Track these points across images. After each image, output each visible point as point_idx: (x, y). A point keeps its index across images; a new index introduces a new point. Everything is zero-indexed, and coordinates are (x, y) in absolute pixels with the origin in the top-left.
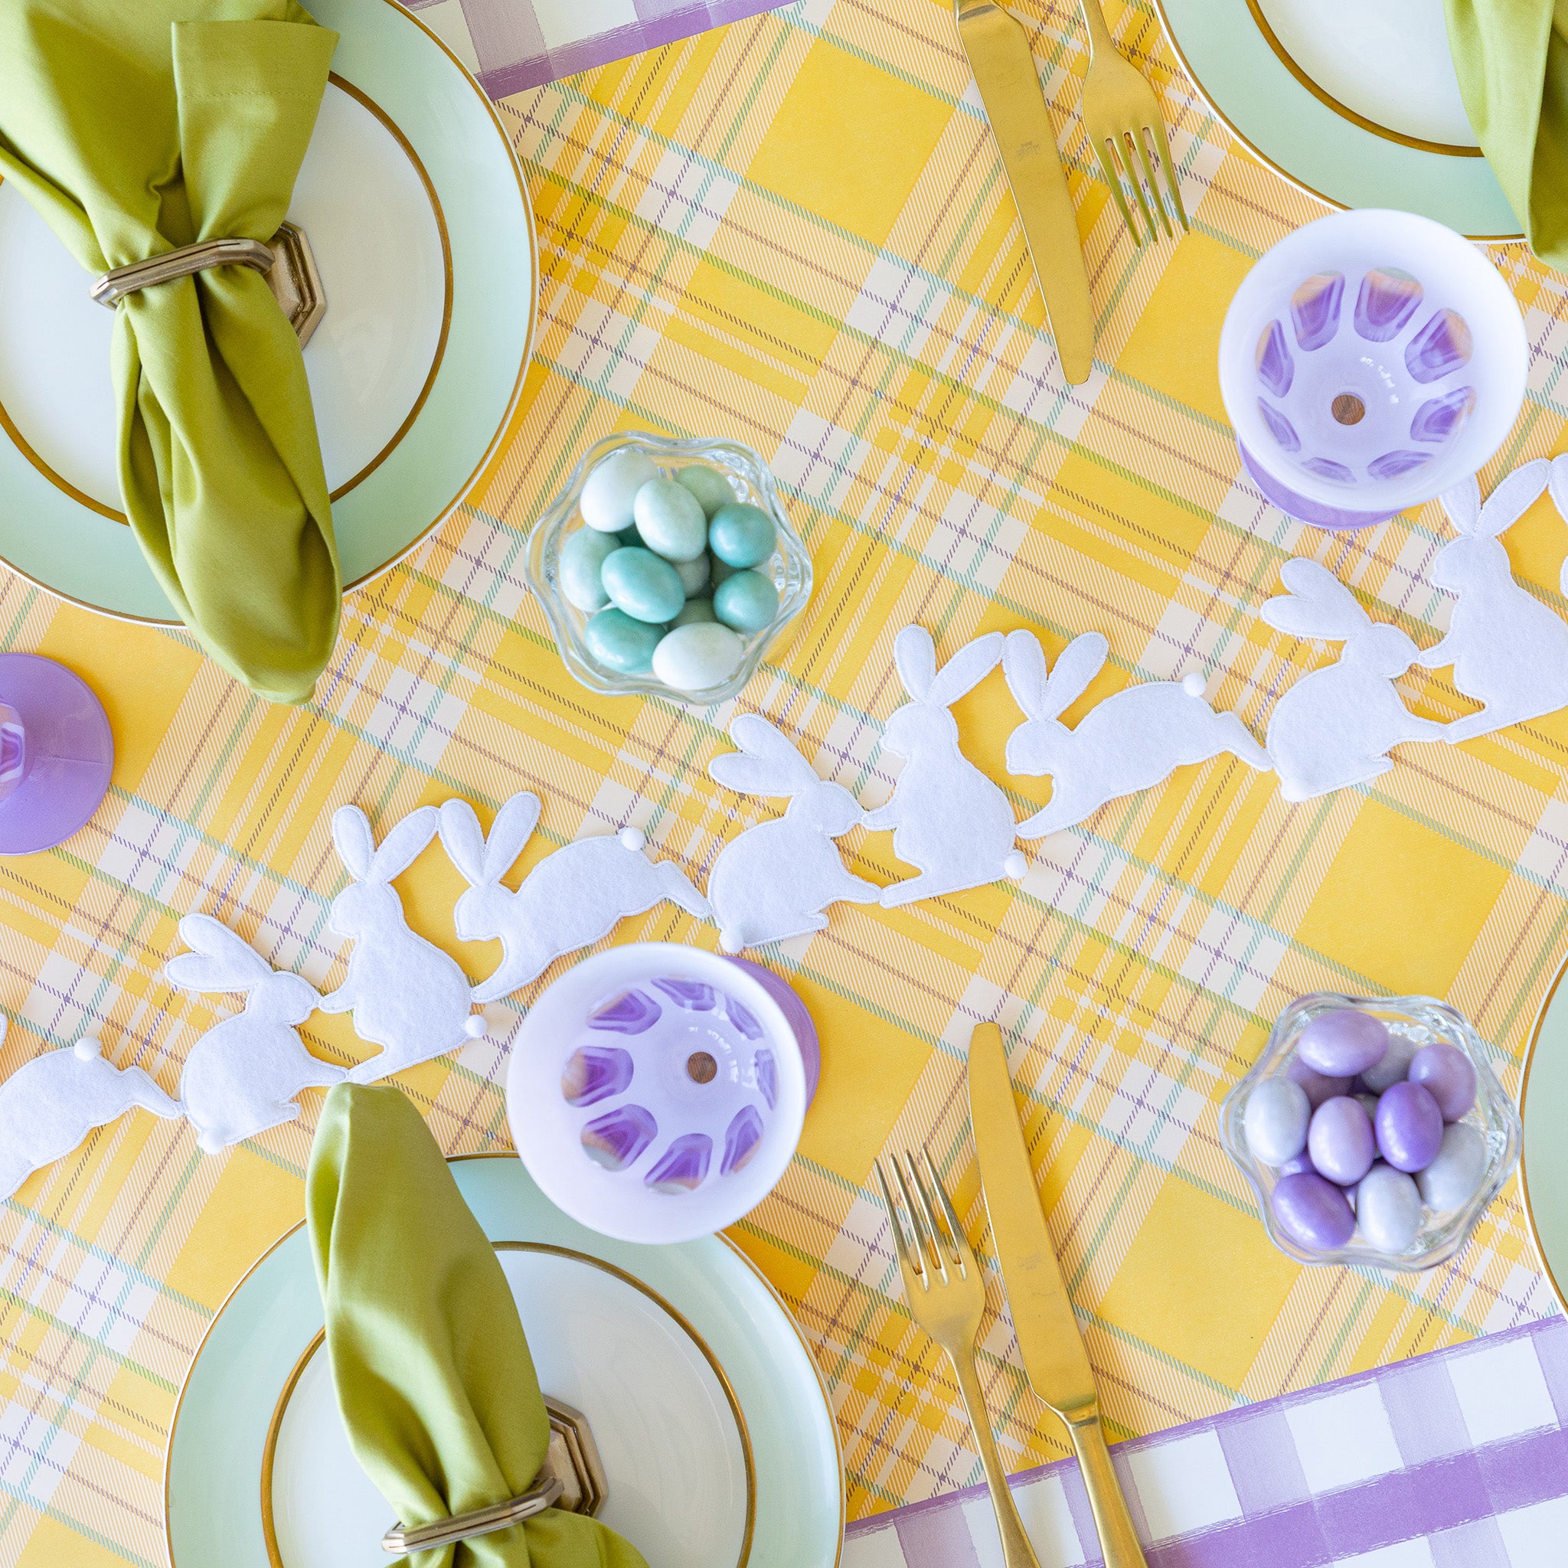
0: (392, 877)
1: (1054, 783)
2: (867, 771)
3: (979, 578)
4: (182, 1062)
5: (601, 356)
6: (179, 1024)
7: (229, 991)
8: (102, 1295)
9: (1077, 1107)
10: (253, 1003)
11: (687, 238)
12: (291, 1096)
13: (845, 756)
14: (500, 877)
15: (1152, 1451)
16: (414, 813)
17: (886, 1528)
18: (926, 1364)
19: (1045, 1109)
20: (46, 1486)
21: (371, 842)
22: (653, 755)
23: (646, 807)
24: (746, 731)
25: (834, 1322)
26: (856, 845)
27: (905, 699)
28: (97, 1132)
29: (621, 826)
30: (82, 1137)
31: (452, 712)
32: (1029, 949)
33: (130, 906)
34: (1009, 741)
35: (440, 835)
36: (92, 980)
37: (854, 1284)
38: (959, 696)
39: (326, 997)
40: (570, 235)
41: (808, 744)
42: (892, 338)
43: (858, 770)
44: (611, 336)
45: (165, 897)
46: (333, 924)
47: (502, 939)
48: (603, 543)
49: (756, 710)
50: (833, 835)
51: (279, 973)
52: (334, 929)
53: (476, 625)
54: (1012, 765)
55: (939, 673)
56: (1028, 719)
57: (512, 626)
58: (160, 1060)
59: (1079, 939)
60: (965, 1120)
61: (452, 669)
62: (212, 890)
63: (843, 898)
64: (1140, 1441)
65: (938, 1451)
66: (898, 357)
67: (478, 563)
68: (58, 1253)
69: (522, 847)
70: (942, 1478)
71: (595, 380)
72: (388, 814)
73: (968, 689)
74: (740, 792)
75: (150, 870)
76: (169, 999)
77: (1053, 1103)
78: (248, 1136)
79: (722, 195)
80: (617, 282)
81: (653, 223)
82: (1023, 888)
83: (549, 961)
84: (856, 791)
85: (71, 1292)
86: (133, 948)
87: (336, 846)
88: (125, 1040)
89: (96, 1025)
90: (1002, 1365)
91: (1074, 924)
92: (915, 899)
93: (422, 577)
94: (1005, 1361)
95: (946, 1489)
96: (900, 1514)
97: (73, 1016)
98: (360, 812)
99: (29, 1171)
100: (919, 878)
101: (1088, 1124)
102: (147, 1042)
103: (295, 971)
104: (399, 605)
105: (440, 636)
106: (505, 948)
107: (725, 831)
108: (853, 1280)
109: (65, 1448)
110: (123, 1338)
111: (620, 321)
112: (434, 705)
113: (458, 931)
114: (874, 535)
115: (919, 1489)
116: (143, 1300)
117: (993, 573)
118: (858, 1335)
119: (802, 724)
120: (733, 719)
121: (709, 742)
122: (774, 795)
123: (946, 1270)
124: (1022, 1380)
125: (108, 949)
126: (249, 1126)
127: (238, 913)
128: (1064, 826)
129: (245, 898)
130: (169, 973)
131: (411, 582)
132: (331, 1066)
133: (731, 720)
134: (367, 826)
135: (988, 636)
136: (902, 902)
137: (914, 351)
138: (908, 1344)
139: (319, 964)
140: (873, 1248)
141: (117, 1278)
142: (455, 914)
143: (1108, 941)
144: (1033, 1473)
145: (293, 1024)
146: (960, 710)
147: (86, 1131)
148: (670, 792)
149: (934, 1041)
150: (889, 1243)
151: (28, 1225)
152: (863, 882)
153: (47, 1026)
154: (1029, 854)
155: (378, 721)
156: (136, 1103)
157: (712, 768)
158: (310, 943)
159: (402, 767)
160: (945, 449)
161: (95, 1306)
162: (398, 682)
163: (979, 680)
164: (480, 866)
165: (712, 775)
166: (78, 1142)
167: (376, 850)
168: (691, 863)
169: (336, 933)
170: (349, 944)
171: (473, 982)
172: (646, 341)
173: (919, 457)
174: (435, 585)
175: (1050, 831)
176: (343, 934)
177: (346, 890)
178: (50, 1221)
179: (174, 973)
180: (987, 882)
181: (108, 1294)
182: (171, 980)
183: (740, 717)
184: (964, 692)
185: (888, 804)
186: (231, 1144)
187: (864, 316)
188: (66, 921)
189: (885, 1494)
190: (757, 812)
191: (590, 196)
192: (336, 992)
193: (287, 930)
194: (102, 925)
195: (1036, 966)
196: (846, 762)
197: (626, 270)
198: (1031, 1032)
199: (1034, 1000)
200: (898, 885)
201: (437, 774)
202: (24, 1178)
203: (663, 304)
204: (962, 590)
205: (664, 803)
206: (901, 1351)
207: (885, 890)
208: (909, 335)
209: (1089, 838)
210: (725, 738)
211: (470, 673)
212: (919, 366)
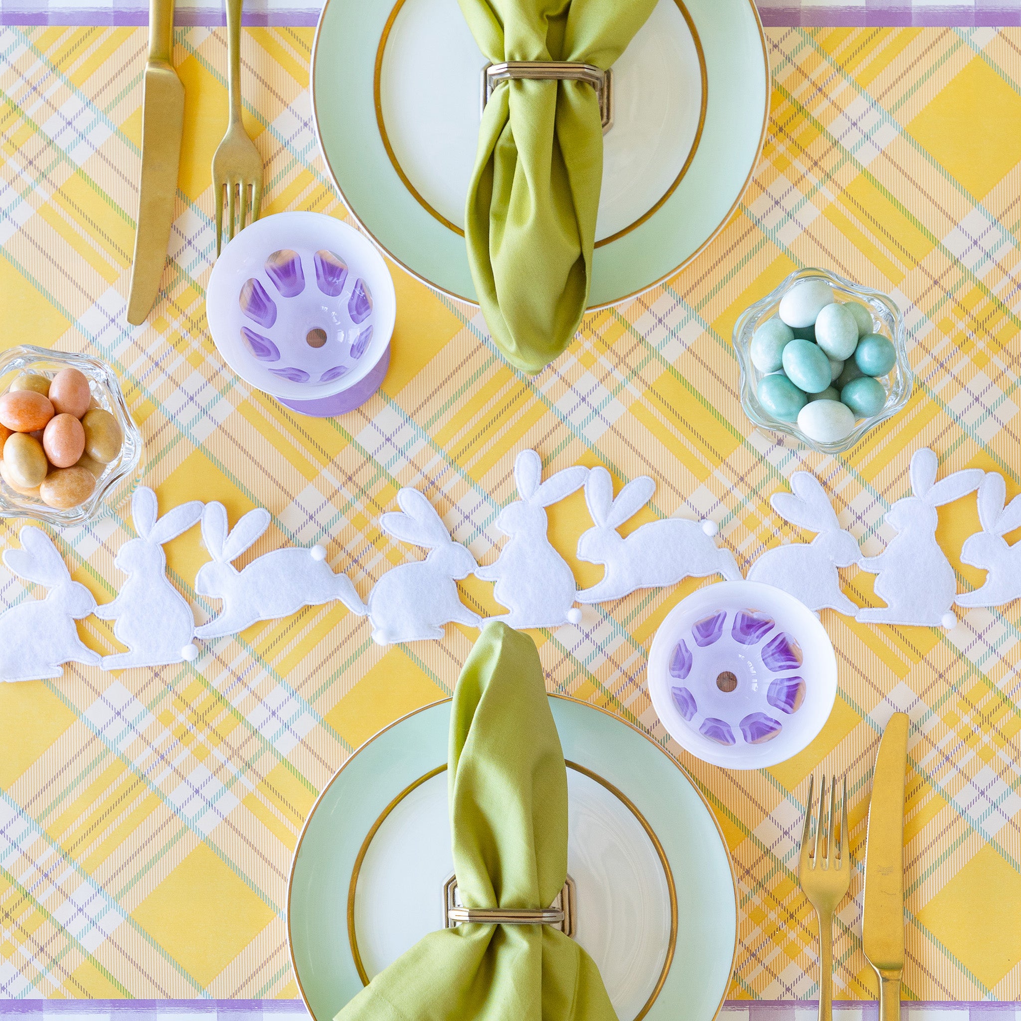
0: (547, 504)
1: (988, 577)
2: (871, 532)
3: (978, 431)
4: (375, 581)
5: (778, 214)
6: (380, 556)
7: (419, 544)
8: (280, 713)
9: (942, 783)
10: (432, 558)
11: (856, 156)
12: (441, 623)
13: (859, 518)
14: (616, 526)
15: (925, 1011)
16: (573, 468)
17: (743, 1010)
18: (798, 916)
19: (921, 779)
20: (208, 824)
21: (539, 478)
22: (736, 479)
23: (723, 510)
24: (800, 483)
25: (748, 872)
26: (851, 577)
27: (909, 493)
28: (308, 608)
29: (703, 518)
30: (298, 608)
31: (615, 411)
32: (941, 676)
33: (369, 471)
34: (967, 541)
35: (585, 488)
36: (331, 510)
37: (767, 852)
38: (945, 502)
39: (482, 568)
40: (781, 130)
41: (839, 503)
42: (968, 262)
43: (865, 530)
44: (789, 203)
45: (393, 472)
46: (499, 523)
47: (606, 566)
48: (788, 334)
49: (811, 471)
50: (838, 566)
51: (455, 543)
52: (499, 526)
53: (646, 361)
54: (965, 556)
55: (937, 484)
56: (983, 531)
57: (670, 368)
58: (361, 575)
59: (974, 679)
60: (871, 768)
61: (623, 384)
62: (426, 477)
63: (834, 607)
64: (919, 1004)
65: (791, 972)
66: (968, 275)
67: (660, 321)
68: (259, 678)
69: (636, 511)
70: (788, 989)
71: (770, 228)
72: (553, 464)
73: (952, 500)
74: (786, 519)
75: (389, 452)
76: (378, 538)
77: (927, 777)
78: (404, 641)
79: (887, 135)
80: (803, 169)
81: (837, 139)
82: (948, 636)
83: (634, 589)
84: (861, 542)
85: (260, 705)
86: (364, 498)
87: (515, 473)
88: (342, 555)
89: (326, 539)
90: (846, 930)
91: (973, 669)
92: (879, 622)
93: (621, 319)
94: (849, 929)
95: (788, 997)
96: (755, 1004)
97: (312, 530)
98: (538, 458)
99: (257, 620)
100: (886, 609)
101: (946, 796)
102: (356, 561)
103: (466, 544)
104: (600, 332)
105: (622, 360)
106: (606, 572)
107: (769, 541)
108: (767, 849)
109: (229, 803)
110: (286, 745)
111: (797, 195)
112: (604, 403)
113: (578, 552)
114: (919, 384)
115: (771, 992)
116: (306, 725)
117: (988, 431)
118: (760, 885)
119: (838, 489)
120: (795, 472)
121: (775, 482)
122: (808, 528)
123: (829, 861)
124: (858, 943)
125: (347, 493)
126: (409, 635)
127: (438, 497)
128: (987, 605)
129: (446, 489)
130: (383, 521)
131: (613, 320)
132: (472, 613)
133: (793, 472)
134: (540, 467)
135: (975, 470)
136: (870, 621)
137: (980, 275)
138: (792, 899)
139: (482, 546)
140: (786, 833)
141: (293, 706)
142: (580, 541)
143: (992, 686)
144: (847, 1004)
145: (455, 578)
146: (942, 511)
147: (302, 605)
148: (741, 506)
149: (863, 715)
150: (797, 833)
151: (244, 654)
152: (849, 601)
153: (293, 531)
154: (959, 616)
155: (565, 402)
156: (338, 598)
157: (774, 499)
158: (480, 530)
159: (571, 437)
160: (981, 343)
161: (274, 719)
162: (585, 382)
163: (961, 496)
164: (606, 514)
165: (772, 503)
166: (294, 611)
167: (541, 484)
168: (741, 555)
169: (499, 529)
170: (505, 539)
171: (579, 587)
172: (809, 214)
173: (963, 343)
174: (628, 326)
175: (977, 605)
176: (504, 532)
177: (511, 504)
178: (259, 656)
179: (386, 522)
180: (927, 625)
181: (285, 714)
182: (383, 526)
183: (800, 472)
184: (949, 501)
185: (878, 557)
186: (392, 642)
187: (955, 243)
188: (325, 466)
189: (748, 989)
190: (793, 535)
191: (801, 109)
192: (489, 567)
193: (467, 517)
194: (348, 477)
195: (942, 688)
196: (859, 522)
197: (810, 163)
198: (927, 728)
199: (934, 708)
200: (871, 609)
201: (593, 448)
202: (252, 623)
203: (828, 193)
204: (965, 436)
205: (735, 512)
206: (785, 903)
207: (861, 610)
208: (979, 264)
209: (999, 618)
210: (786, 483)
211: (634, 390)
212: (980, 285)
